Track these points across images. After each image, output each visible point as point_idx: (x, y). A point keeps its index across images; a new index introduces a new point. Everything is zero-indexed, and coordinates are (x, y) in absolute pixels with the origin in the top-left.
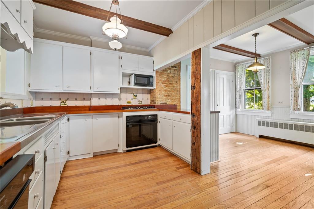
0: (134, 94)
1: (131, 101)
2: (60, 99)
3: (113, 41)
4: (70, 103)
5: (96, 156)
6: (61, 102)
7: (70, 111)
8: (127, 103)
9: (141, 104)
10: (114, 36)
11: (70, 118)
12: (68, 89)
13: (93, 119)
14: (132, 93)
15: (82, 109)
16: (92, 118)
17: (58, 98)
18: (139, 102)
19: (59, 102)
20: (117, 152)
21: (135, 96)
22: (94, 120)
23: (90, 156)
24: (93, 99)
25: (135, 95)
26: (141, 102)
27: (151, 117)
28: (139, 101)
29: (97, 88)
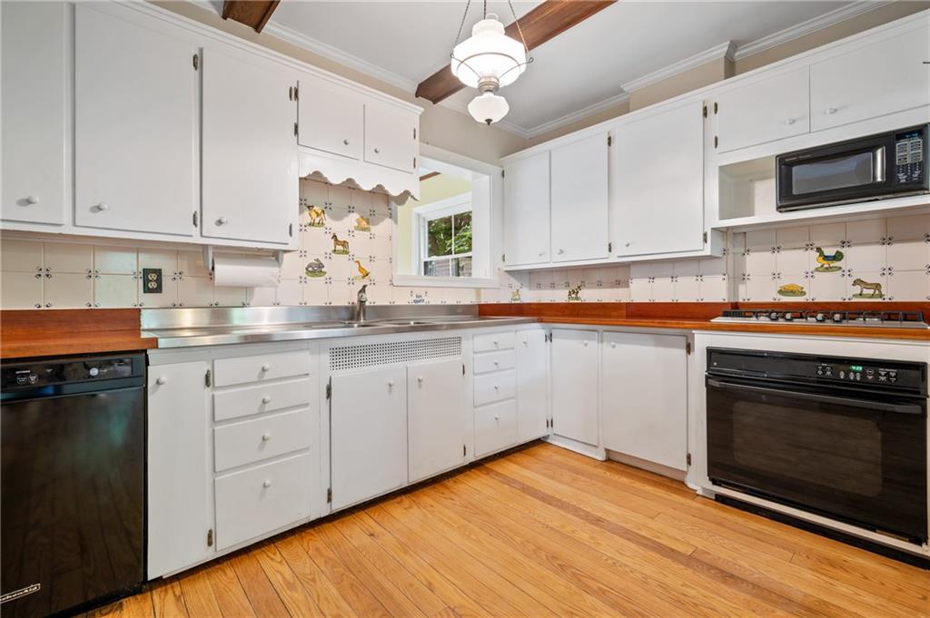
0: (819, 250)
1: (800, 282)
2: (568, 285)
3: (482, 94)
4: (589, 295)
5: (612, 460)
6: (570, 294)
7: (586, 316)
8: (781, 292)
9: (872, 296)
10: (482, 81)
11: (554, 332)
12: (560, 258)
13: (604, 344)
14: (808, 247)
15: (613, 314)
16: (602, 342)
17: (563, 283)
18: (857, 289)
19: (566, 292)
20: (683, 483)
21: (826, 258)
22: (606, 347)
23: (596, 455)
24: (634, 281)
25: (829, 252)
26: (878, 286)
27: (863, 374)
28: (857, 282)
29: (628, 245)
